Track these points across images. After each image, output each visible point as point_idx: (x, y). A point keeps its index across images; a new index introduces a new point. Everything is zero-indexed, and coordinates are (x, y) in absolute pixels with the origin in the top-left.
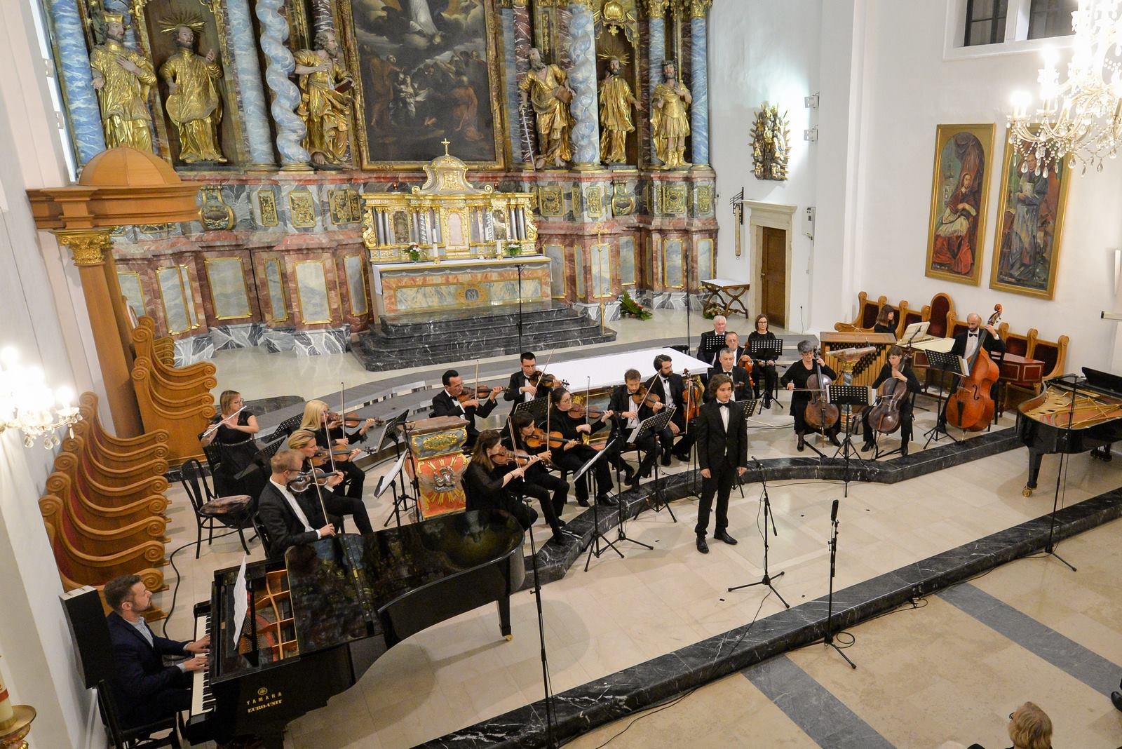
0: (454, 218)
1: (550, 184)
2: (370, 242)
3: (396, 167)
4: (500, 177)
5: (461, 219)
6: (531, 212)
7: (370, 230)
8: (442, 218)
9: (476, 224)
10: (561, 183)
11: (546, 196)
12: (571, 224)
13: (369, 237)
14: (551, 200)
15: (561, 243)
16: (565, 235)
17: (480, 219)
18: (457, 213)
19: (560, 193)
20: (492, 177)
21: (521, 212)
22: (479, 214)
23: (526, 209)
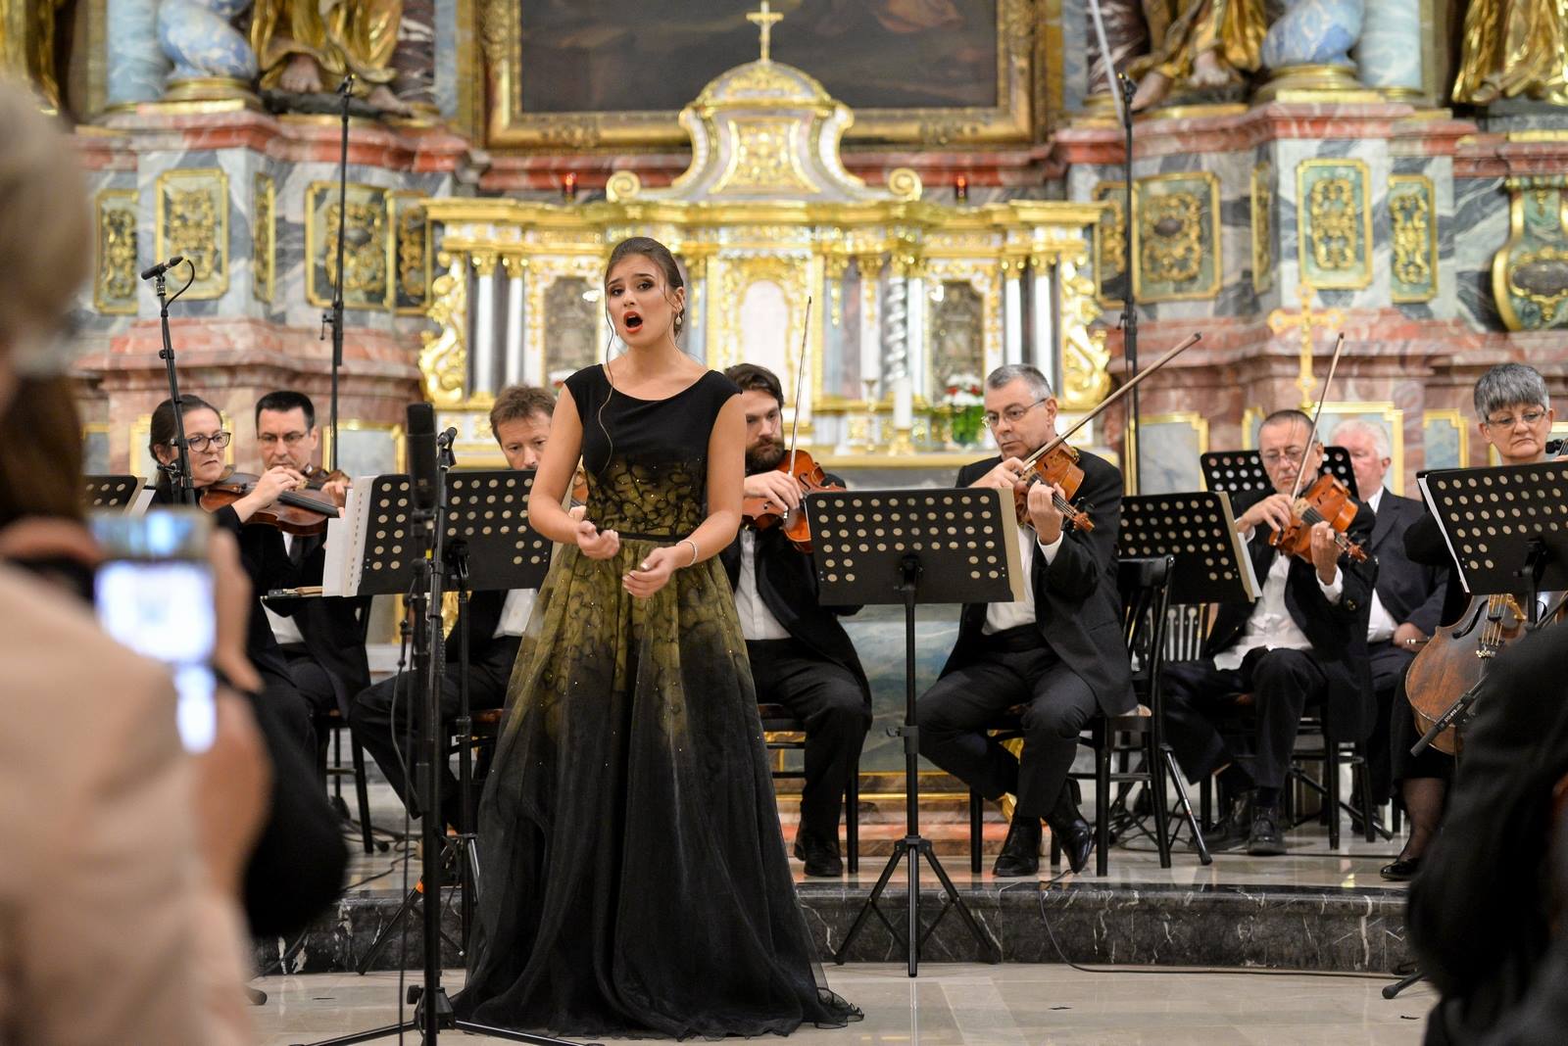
0: (763, 299)
1: (1170, 163)
2: (443, 387)
3: (607, 134)
4: (1010, 168)
5: (788, 302)
6: (1090, 287)
7: (450, 338)
8: (715, 295)
9: (851, 326)
10: (1211, 160)
11: (1152, 217)
12: (1241, 328)
13: (442, 365)
14: (1165, 231)
15: (1192, 409)
16: (1212, 370)
17: (869, 309)
18: (776, 279)
19: (1206, 199)
20: (978, 169)
21: (1042, 285)
22: (868, 289)
23: (1067, 271)
